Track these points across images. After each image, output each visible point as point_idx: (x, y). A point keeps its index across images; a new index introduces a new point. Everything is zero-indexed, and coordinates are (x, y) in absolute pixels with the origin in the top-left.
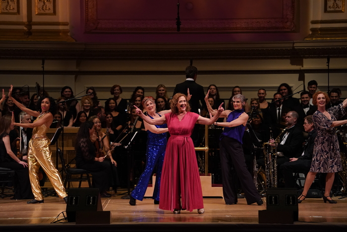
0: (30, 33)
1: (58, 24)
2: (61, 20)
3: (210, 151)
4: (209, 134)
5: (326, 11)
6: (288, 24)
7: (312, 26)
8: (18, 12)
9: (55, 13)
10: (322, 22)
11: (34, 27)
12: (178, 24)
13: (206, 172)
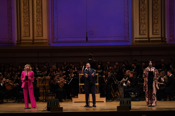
0: (33, 43)
1: (44, 40)
2: (44, 38)
3: (99, 85)
4: (99, 79)
5: (140, 34)
6: (127, 39)
7: (135, 40)
8: (29, 36)
9: (42, 36)
10: (139, 38)
11: (35, 41)
12: (87, 39)
13: (98, 93)
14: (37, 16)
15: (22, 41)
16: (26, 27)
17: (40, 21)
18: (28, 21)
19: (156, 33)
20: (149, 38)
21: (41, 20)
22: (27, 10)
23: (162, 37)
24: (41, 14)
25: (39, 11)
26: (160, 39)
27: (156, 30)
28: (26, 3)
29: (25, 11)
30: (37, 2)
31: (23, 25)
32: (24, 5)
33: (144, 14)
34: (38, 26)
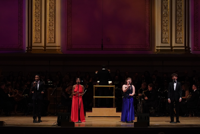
0: (45, 50)
1: (56, 47)
2: (57, 45)
3: (115, 98)
4: (115, 91)
5: (162, 42)
6: (148, 47)
7: (156, 48)
8: (41, 42)
9: (55, 42)
10: (161, 47)
11: (47, 48)
12: (102, 47)
13: (114, 107)
14: (49, 20)
15: (33, 48)
16: (38, 33)
17: (52, 25)
18: (40, 25)
19: (179, 41)
20: (171, 46)
21: (54, 25)
22: (39, 13)
23: (185, 46)
24: (54, 18)
25: (52, 15)
26: (184, 48)
27: (179, 39)
28: (38, 6)
29: (37, 15)
30: (50, 5)
31: (34, 30)
32: (36, 8)
33: (167, 21)
34: (50, 31)
